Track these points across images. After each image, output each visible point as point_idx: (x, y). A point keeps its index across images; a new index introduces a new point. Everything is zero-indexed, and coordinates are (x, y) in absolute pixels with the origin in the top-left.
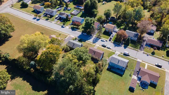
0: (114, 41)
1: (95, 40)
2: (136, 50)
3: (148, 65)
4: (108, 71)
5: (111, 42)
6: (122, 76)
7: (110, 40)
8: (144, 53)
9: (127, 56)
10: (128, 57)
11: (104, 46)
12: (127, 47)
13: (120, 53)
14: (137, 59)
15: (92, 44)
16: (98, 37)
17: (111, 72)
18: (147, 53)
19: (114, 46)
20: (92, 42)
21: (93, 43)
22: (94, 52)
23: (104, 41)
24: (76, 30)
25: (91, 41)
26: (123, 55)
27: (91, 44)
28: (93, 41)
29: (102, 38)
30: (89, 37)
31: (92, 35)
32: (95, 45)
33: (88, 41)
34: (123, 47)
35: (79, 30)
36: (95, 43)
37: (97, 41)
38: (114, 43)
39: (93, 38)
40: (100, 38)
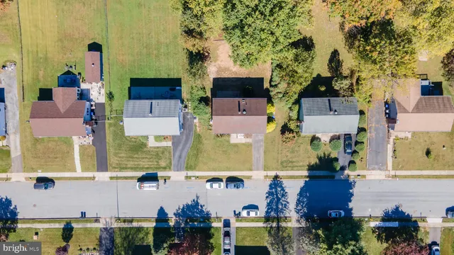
0: (211, 227)
1: (279, 199)
2: (124, 221)
3: (75, 170)
4: (176, 76)
5: (218, 218)
6: (131, 79)
7: (227, 224)
8: (97, 220)
9: (144, 173)
10: (140, 174)
11: (235, 181)
12: (157, 221)
13: (169, 178)
14: (111, 178)
15: (280, 173)
16: (278, 219)
17: (166, 77)
18: (89, 225)
19: (201, 202)
20: (286, 183)
21: (276, 177)
22: (244, 110)
23: (245, 208)
24: (383, 220)
25: (293, 188)
26: (160, 174)
27: (283, 168)
28: (283, 189)
29: (261, 224)
30: (309, 206)
31: (307, 220)
32: (266, 168)
33: (301, 183)
34: (171, 214)
35: (373, 224)
36: (269, 182)
37: (270, 194)
38: (207, 218)
39: (292, 206)
40: (267, 219)
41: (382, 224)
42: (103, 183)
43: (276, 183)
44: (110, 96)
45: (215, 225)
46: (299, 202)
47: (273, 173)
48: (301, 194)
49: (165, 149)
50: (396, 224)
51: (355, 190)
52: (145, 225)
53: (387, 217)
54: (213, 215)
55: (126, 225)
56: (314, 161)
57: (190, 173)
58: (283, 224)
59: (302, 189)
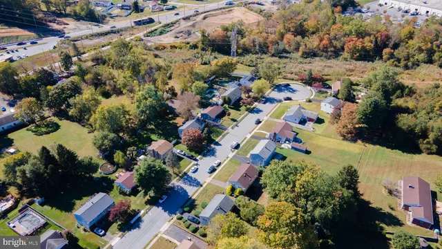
0: (200, 154)
1: (190, 182)
2: (225, 134)
5: (201, 159)
7: (196, 160)
10: (241, 146)
11: (213, 170)
12: (217, 142)
14: (246, 138)
15: (202, 188)
19: (213, 157)
20: (196, 188)
21: (202, 186)
23: (198, 169)
24: (140, 217)
25: (191, 191)
26: (236, 151)
27: (204, 190)
28: (193, 186)
29: (185, 171)
30: (176, 191)
31: (171, 187)
32: (209, 184)
33: (190, 194)
34: (217, 147)
35: (142, 212)
36: (201, 183)
37: (196, 180)
38: (205, 155)
39: (183, 185)
40: (185, 174)
41: (139, 216)
42: (246, 135)
43: (199, 184)
44: (282, 148)
45: (200, 156)
46: (182, 188)
47: (204, 186)
48: (185, 191)
49: (247, 155)
50: (132, 222)
51: (166, 214)
52: (219, 138)
53: (139, 220)
54: (204, 158)
55: (223, 134)
56: (196, 203)
57: (229, 159)
58: (178, 178)
59: (187, 193)
